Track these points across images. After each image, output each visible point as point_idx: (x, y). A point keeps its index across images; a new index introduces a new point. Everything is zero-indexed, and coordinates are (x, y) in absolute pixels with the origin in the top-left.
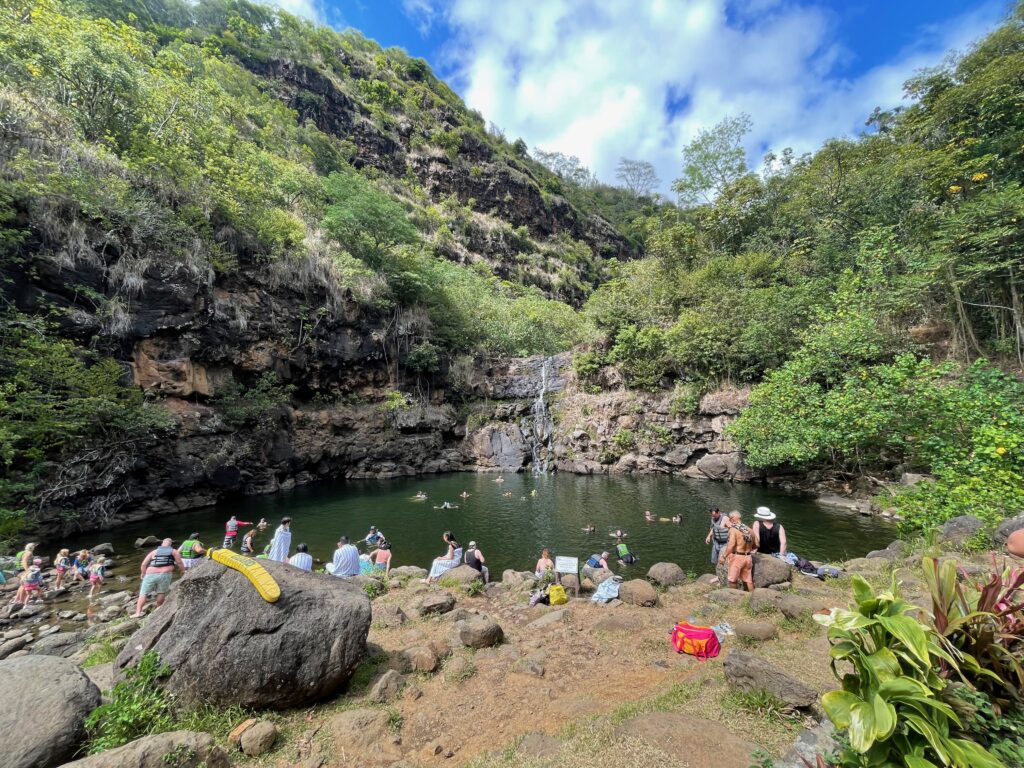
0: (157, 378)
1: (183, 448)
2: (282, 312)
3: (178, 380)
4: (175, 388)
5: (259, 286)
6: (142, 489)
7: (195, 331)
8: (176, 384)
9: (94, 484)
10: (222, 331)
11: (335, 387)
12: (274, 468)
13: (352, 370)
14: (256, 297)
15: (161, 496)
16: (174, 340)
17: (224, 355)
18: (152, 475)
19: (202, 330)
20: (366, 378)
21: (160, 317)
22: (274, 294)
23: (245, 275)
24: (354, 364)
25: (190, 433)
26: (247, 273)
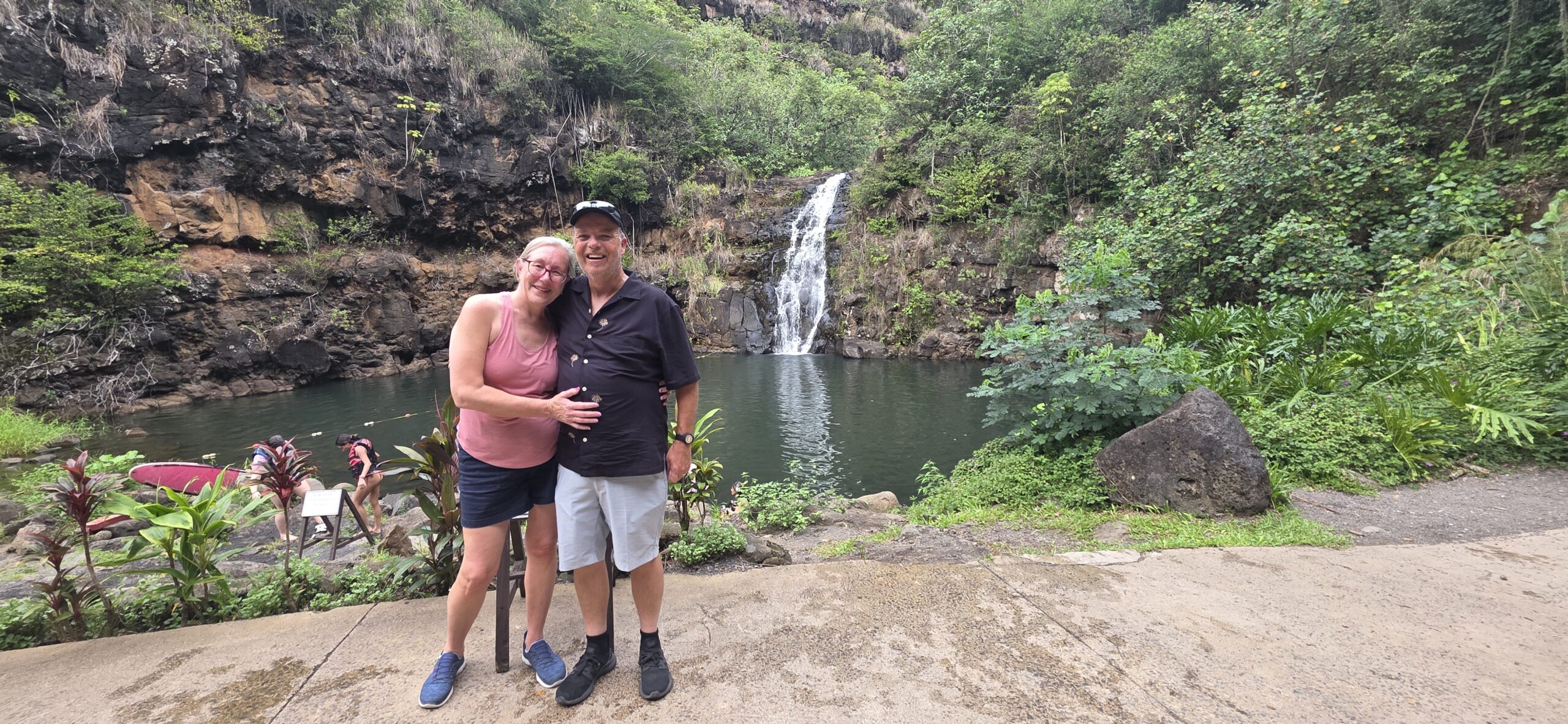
0: (169, 217)
1: (229, 315)
2: (370, 112)
3: (206, 220)
4: (204, 231)
5: (324, 72)
6: (172, 369)
7: (220, 147)
8: (203, 226)
9: (92, 360)
10: (268, 145)
11: (483, 228)
12: (389, 344)
13: (506, 202)
14: (322, 90)
15: (204, 378)
16: (189, 161)
17: (280, 183)
18: (184, 351)
19: (232, 144)
20: (531, 213)
21: (157, 126)
22: (352, 83)
23: (297, 56)
24: (507, 192)
25: (237, 295)
26: (300, 52)
